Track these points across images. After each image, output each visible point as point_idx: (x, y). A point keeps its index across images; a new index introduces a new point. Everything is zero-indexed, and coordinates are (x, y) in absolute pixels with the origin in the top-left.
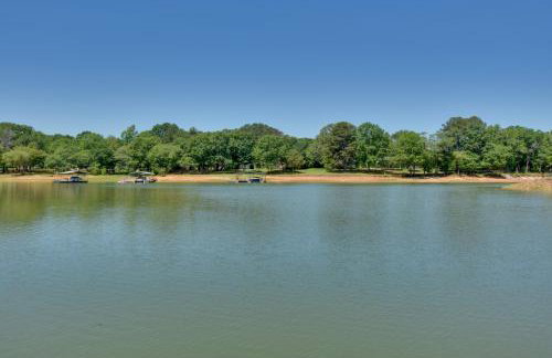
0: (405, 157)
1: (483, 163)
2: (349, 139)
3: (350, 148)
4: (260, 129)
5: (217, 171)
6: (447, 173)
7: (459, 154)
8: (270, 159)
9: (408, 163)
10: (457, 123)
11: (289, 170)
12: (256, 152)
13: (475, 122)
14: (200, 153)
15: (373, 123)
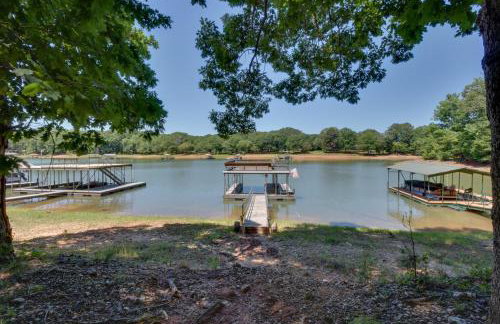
0: (366, 145)
1: (410, 148)
2: (335, 136)
3: (336, 141)
4: (290, 131)
5: (268, 152)
6: (390, 154)
7: (396, 144)
8: (295, 146)
9: (367, 149)
10: (396, 127)
11: (304, 152)
12: (287, 143)
13: (407, 126)
14: (261, 143)
15: (348, 127)
